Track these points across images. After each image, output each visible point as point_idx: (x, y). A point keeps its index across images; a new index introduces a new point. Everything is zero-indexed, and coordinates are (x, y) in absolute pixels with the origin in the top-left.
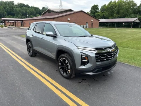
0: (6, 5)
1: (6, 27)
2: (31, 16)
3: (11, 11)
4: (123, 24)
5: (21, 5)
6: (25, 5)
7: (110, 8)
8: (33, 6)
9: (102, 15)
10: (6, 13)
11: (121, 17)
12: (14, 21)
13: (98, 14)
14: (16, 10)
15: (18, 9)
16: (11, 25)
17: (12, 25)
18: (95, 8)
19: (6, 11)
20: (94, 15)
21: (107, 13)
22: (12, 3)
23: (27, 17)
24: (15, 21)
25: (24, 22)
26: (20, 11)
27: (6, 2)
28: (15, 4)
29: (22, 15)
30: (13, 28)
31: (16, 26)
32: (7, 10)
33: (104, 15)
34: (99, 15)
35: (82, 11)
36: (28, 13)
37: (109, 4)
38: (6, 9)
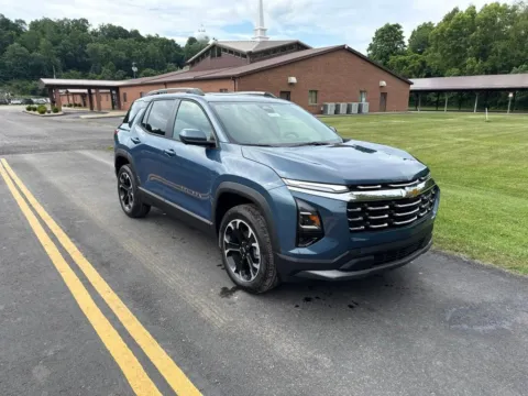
0: (59, 32)
1: (56, 111)
2: (148, 70)
3: (75, 55)
4: (511, 95)
5: (114, 33)
6: (125, 31)
7: (451, 34)
8: (153, 35)
9: (418, 63)
10: (58, 60)
11: (494, 71)
12: (86, 91)
13: (402, 58)
14: (95, 51)
15: (101, 46)
16: (76, 105)
17: (80, 106)
18: (389, 34)
19: (58, 56)
20: (385, 64)
21: (438, 54)
22: (81, 25)
23: (131, 75)
24: (89, 91)
25: (122, 91)
26: (109, 53)
27: (62, 22)
28: (90, 29)
29: (114, 67)
30: (83, 116)
31: (92, 108)
32: (65, 51)
33: (423, 63)
34: (404, 63)
35: (343, 49)
36: (138, 59)
37: (448, 18)
38: (61, 47)
